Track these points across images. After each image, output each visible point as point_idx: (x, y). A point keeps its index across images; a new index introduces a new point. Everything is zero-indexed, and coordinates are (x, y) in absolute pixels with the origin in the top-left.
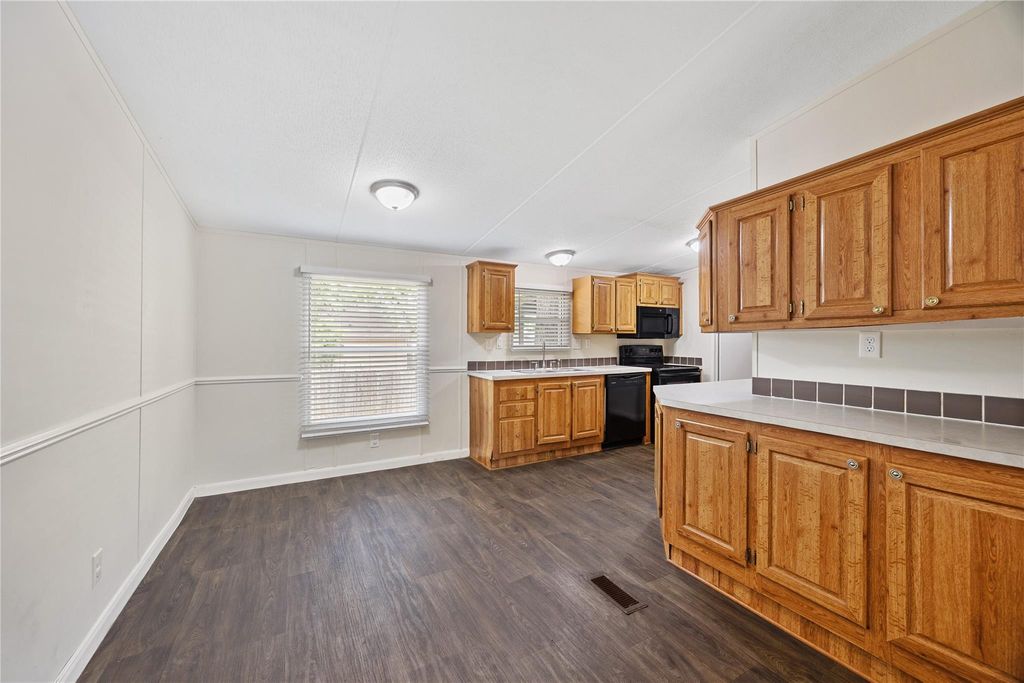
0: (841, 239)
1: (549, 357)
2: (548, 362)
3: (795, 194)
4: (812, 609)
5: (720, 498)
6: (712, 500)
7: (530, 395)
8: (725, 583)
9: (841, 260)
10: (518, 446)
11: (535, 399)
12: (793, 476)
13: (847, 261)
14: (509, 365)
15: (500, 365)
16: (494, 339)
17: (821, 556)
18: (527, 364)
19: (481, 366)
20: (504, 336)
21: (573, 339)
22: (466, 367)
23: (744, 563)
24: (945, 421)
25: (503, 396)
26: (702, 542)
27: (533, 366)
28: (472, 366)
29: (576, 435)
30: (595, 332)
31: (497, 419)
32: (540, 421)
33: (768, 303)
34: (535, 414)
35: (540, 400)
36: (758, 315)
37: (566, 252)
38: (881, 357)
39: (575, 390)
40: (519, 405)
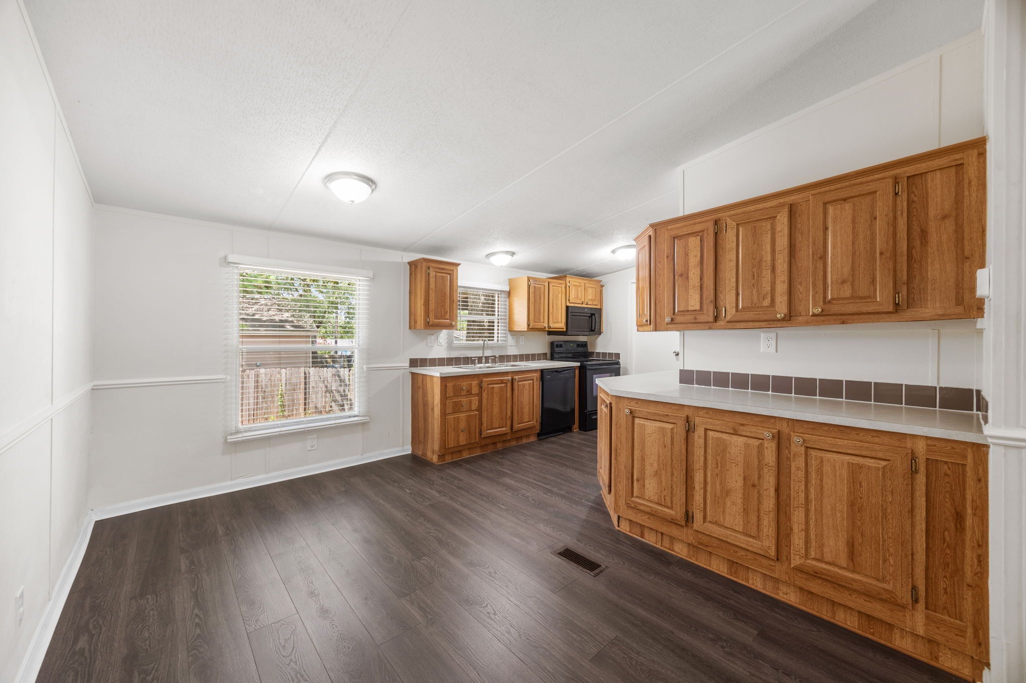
0: (754, 259)
1: (488, 353)
2: (487, 358)
3: (719, 220)
4: (737, 552)
5: (663, 472)
6: (657, 474)
7: (475, 390)
8: (667, 542)
9: (754, 275)
10: (463, 440)
11: (480, 395)
12: (722, 448)
13: (758, 277)
14: (450, 361)
15: (441, 362)
16: (436, 335)
17: (744, 510)
18: (467, 361)
19: (423, 362)
20: (444, 333)
21: (509, 337)
22: (408, 364)
23: (683, 523)
24: (820, 399)
25: (450, 392)
26: (648, 510)
27: (473, 362)
28: (414, 363)
29: (517, 426)
30: (531, 329)
31: (444, 414)
32: (485, 415)
33: (698, 308)
34: (480, 408)
35: (484, 395)
36: (689, 318)
37: (507, 252)
38: (777, 352)
39: (516, 384)
40: (464, 400)
